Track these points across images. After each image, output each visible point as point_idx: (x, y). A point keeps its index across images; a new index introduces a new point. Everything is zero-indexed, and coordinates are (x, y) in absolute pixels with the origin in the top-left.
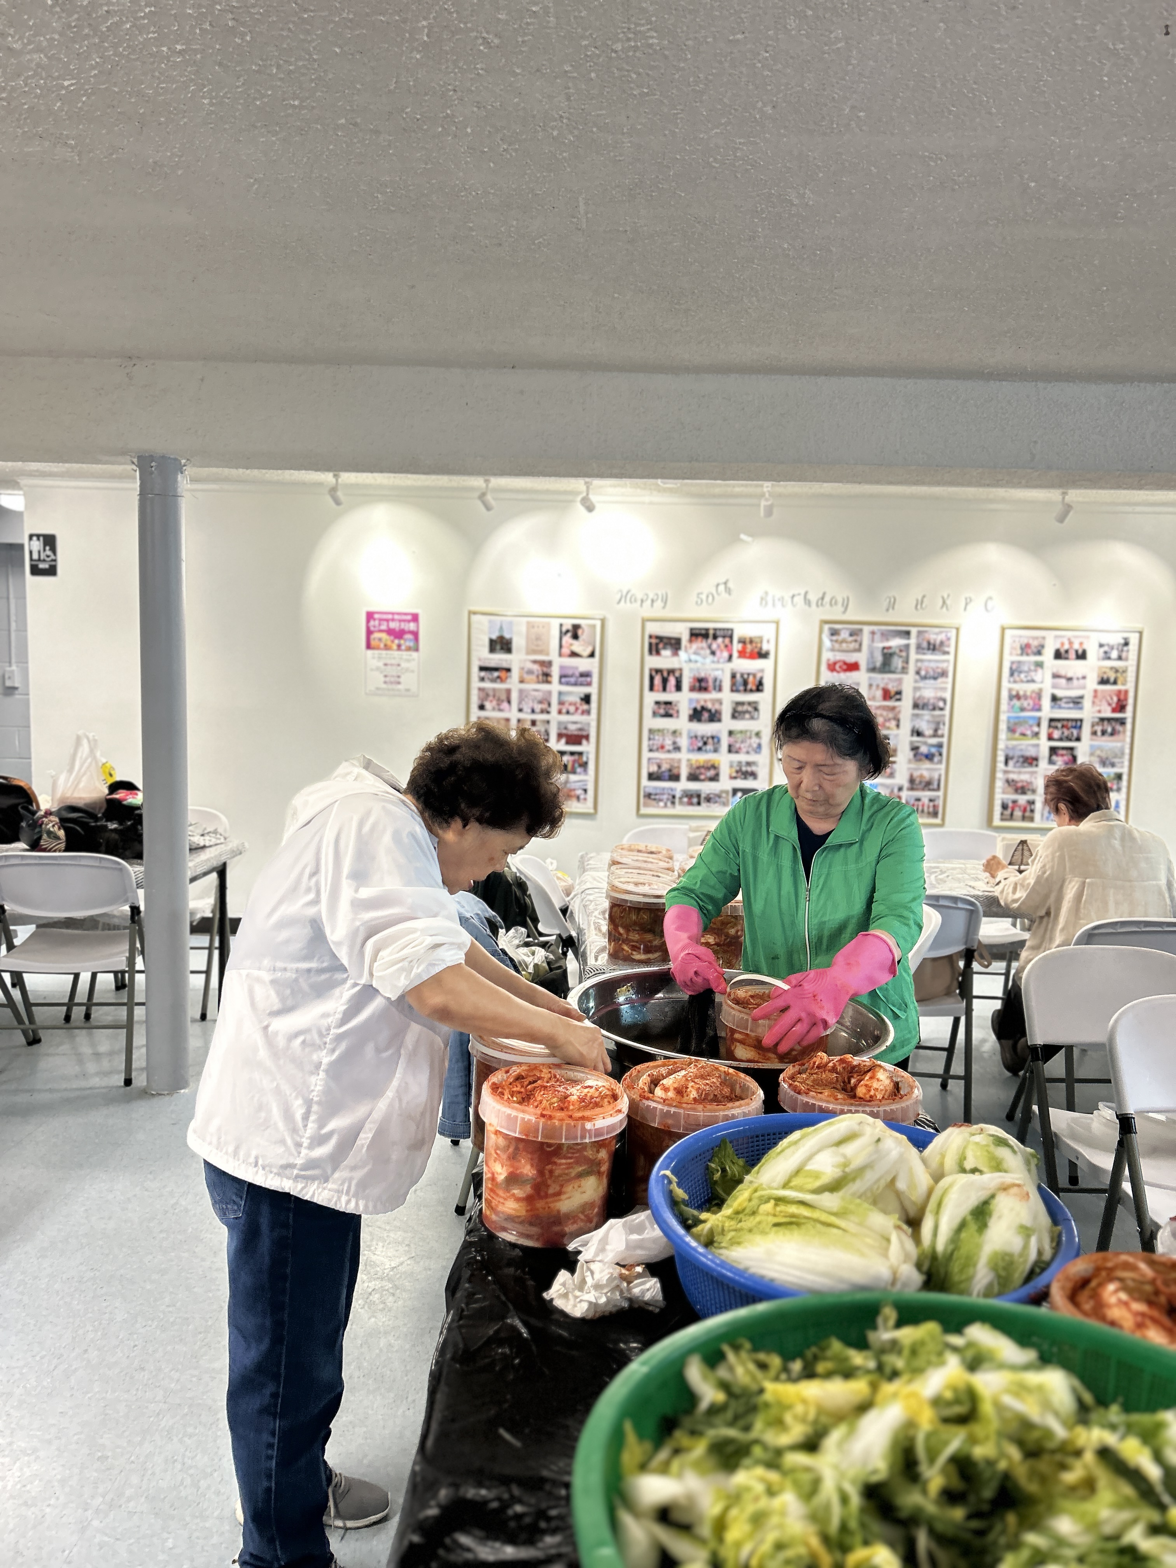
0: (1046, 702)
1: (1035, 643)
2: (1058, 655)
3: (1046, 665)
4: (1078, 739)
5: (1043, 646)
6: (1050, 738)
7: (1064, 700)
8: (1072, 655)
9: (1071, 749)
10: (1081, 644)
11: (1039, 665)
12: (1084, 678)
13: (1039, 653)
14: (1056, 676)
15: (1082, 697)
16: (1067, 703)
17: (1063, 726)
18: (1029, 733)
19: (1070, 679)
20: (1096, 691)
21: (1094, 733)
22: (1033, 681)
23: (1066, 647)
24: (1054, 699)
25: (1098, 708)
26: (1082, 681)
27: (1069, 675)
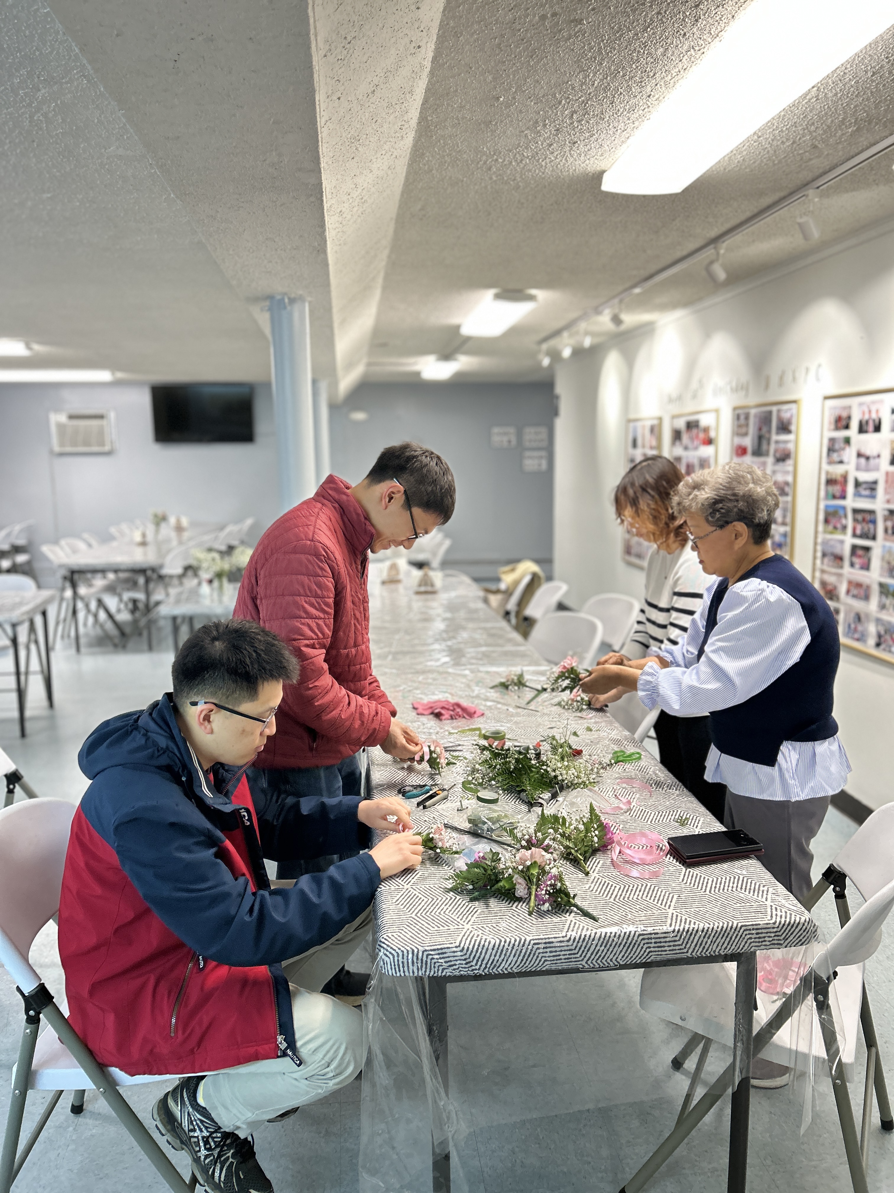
0: (850, 488)
1: (844, 414)
2: (862, 430)
3: (853, 441)
4: (874, 538)
5: (849, 418)
6: (854, 535)
7: (864, 486)
8: (871, 427)
9: (867, 549)
10: (877, 411)
11: (847, 441)
12: (879, 456)
13: (847, 427)
14: (859, 455)
15: (875, 482)
16: (865, 489)
17: (864, 520)
18: (839, 526)
19: (868, 458)
20: (887, 474)
21: (886, 530)
22: (841, 462)
23: (866, 417)
24: (857, 484)
25: (888, 497)
26: (877, 460)
27: (868, 453)
